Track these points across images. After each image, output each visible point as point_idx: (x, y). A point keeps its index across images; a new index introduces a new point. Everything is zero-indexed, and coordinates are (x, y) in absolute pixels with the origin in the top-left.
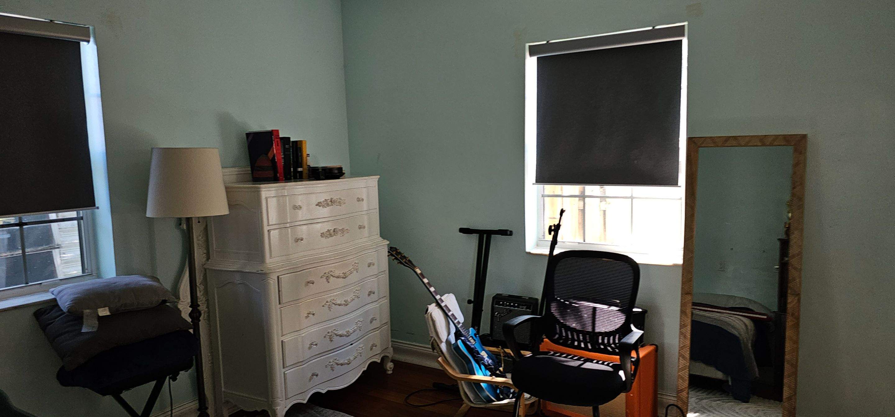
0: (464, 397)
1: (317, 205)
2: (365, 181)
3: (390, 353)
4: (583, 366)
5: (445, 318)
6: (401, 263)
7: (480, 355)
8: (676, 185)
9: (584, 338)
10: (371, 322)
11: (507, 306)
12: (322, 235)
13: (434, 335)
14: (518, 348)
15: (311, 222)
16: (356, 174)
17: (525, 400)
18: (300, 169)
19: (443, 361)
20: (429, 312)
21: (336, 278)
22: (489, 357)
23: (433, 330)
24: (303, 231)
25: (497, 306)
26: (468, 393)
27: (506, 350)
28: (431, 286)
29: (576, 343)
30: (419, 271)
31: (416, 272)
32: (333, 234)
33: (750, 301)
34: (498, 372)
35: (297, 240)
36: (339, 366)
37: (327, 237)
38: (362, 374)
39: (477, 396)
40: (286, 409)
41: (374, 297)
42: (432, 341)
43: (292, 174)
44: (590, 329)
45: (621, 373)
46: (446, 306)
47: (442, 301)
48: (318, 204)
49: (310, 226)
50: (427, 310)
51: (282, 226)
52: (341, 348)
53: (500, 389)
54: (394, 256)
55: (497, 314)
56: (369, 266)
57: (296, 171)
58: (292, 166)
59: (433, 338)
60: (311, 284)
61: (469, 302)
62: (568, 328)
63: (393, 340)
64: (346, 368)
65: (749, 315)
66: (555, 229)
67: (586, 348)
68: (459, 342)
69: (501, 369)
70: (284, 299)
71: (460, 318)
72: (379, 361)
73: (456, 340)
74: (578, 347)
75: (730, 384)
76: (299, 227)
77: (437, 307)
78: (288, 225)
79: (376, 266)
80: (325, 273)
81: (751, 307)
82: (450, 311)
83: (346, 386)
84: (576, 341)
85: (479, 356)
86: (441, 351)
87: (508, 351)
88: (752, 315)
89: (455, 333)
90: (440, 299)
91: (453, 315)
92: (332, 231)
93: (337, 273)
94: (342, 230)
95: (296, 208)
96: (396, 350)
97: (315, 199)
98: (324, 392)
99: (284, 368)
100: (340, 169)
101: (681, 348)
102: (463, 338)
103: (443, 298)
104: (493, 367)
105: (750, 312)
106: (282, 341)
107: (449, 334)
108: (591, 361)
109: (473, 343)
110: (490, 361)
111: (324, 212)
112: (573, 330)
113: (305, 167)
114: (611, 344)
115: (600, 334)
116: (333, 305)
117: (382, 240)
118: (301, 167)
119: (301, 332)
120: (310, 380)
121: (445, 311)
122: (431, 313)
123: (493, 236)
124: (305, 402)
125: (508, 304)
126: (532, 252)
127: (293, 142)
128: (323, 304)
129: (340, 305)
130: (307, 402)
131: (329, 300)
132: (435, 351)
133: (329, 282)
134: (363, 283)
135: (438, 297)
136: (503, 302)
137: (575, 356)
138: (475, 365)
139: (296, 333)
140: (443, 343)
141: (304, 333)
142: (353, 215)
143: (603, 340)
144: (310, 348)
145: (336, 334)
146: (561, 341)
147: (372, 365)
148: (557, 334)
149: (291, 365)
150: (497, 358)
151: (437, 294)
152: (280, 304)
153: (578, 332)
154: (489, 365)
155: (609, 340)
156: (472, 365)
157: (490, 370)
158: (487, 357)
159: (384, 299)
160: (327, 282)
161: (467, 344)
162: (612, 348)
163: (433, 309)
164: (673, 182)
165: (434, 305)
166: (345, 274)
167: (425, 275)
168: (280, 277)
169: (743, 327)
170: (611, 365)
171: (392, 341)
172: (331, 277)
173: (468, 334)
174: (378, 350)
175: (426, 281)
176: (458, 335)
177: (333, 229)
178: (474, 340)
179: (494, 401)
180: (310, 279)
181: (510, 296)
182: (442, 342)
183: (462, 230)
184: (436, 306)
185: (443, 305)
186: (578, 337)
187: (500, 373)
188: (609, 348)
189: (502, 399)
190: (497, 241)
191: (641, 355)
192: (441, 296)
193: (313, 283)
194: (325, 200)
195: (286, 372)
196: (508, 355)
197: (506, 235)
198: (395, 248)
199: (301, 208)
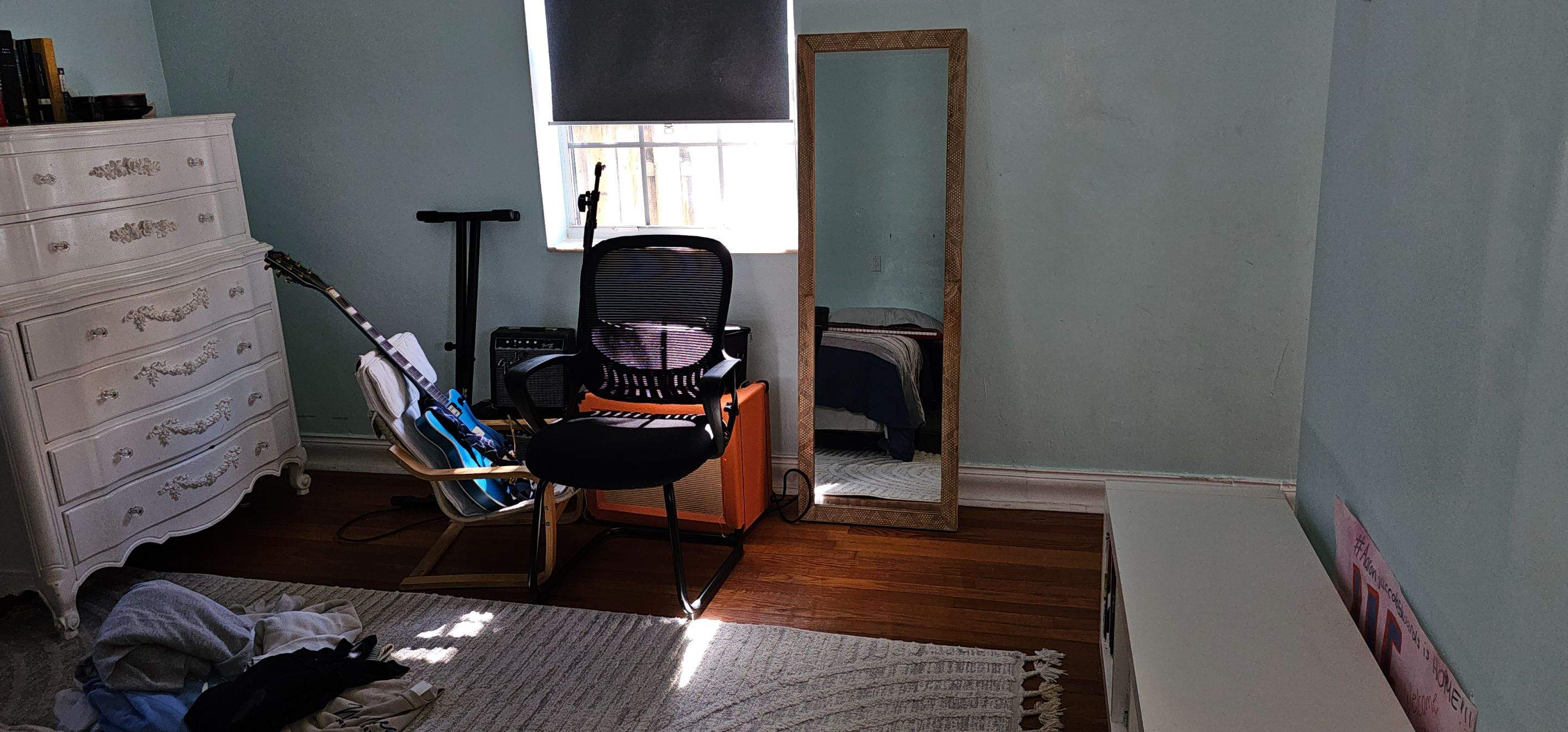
0: (445, 510)
1: (91, 174)
2: (203, 123)
3: (301, 456)
4: (647, 427)
5: (397, 376)
6: (295, 280)
7: (471, 433)
8: (785, 119)
9: (651, 381)
10: (251, 403)
11: (518, 346)
12: (114, 235)
13: (377, 407)
14: (537, 415)
15: (83, 210)
16: (179, 109)
17: (556, 496)
18: (44, 101)
19: (400, 450)
20: (364, 367)
21: (158, 320)
22: (488, 434)
23: (374, 399)
24: (65, 229)
25: (500, 348)
26: (453, 501)
27: (520, 421)
28: (363, 321)
29: (638, 393)
30: (335, 294)
31: (329, 297)
32: (138, 233)
33: (916, 313)
34: (505, 458)
35: (54, 248)
36: (190, 489)
37: (125, 238)
38: (242, 502)
39: (469, 504)
40: (77, 583)
41: (252, 354)
42: (373, 418)
43: (26, 111)
44: (658, 366)
45: (708, 428)
46: (398, 354)
47: (390, 346)
48: (96, 172)
49: (84, 217)
50: (359, 363)
51: (13, 219)
52: (191, 455)
53: (510, 485)
54: (279, 268)
55: (502, 363)
56: (232, 296)
57: (34, 105)
58: (24, 95)
59: (376, 413)
60: (101, 336)
61: (449, 347)
62: (622, 369)
63: (304, 434)
64: (206, 492)
65: (913, 333)
66: (589, 202)
67: (655, 400)
68: (428, 415)
69: (511, 452)
70: (40, 368)
71: (429, 374)
72: (278, 474)
73: (423, 412)
74: (643, 399)
75: (887, 437)
76: (56, 221)
77: (379, 358)
78: (28, 217)
79: (247, 295)
80: (131, 313)
81: (917, 323)
82: (406, 362)
83: (210, 525)
84: (638, 388)
85: (468, 434)
86: (396, 436)
87: (523, 422)
88: (917, 333)
89: (419, 402)
90: (386, 343)
91: (413, 368)
92: (136, 226)
93: (159, 311)
94: (161, 225)
95: (40, 180)
96: (312, 451)
97: (85, 162)
98: (161, 541)
99: (60, 505)
100: (140, 99)
101: (802, 381)
102: (435, 408)
103: (390, 341)
104: (495, 450)
105: (914, 329)
106: (48, 453)
107: (408, 403)
108: (663, 417)
109: (457, 415)
110: (490, 441)
111: (115, 187)
112: (632, 371)
113: (57, 96)
114: (694, 386)
115: (676, 371)
116: (159, 375)
117: (258, 242)
118: (47, 97)
119: (92, 431)
120: (126, 523)
121: (397, 364)
122: (367, 368)
123: (483, 223)
124: (121, 564)
125: (520, 342)
126: (558, 248)
127: (19, 43)
128: (137, 374)
129: (174, 374)
130: (125, 564)
131: (148, 365)
132: (383, 437)
133: (142, 330)
134: (223, 329)
135: (380, 339)
136: (512, 341)
137: (636, 414)
138: (462, 452)
139: (78, 436)
140: (396, 420)
141: (98, 434)
142: (180, 193)
143: (680, 381)
144: (116, 462)
145: (173, 430)
146: (613, 393)
147: (264, 483)
148: (606, 380)
149: (75, 499)
150: (505, 437)
151: (377, 335)
152: (30, 378)
153: (640, 373)
154: (488, 448)
155: (689, 381)
156: (456, 451)
157: (491, 456)
158: (485, 436)
159: (276, 357)
160: (138, 330)
161: (445, 418)
162: (694, 392)
163: (370, 361)
164: (781, 115)
165: (372, 353)
166: (178, 311)
167: (349, 300)
168: (23, 324)
169: (903, 349)
170: (692, 418)
171: (301, 437)
172: (147, 319)
173: (445, 399)
174: (272, 453)
175: (351, 311)
176: (426, 402)
177: (137, 223)
178: (460, 410)
179: (502, 507)
180: (100, 325)
181: (523, 329)
182: (394, 418)
183: (422, 216)
184: (376, 356)
185: (391, 352)
186: (640, 381)
187: (508, 460)
188: (691, 393)
189: (516, 502)
190: (491, 232)
191: (740, 401)
192: (387, 338)
193: (104, 334)
194: (111, 162)
195: (68, 513)
196: (521, 430)
197: (509, 219)
198: (280, 253)
199: (53, 179)
